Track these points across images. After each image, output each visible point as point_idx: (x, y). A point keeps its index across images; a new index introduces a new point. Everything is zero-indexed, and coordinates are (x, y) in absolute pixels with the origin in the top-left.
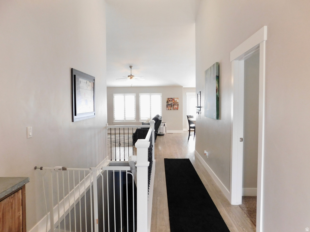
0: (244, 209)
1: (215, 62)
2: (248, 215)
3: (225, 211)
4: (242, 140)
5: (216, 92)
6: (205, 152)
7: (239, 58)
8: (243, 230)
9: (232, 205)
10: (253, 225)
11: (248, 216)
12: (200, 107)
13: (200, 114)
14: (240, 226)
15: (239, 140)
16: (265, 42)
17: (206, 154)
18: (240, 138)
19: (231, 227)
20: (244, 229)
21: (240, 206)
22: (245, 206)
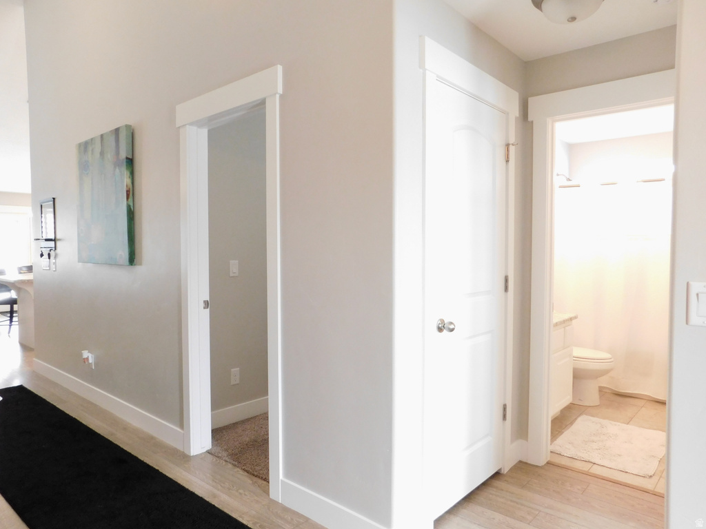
0: (220, 455)
1: (124, 124)
2: (234, 462)
3: (184, 473)
4: (207, 304)
5: (128, 198)
6: (86, 354)
7: (199, 124)
8: (240, 494)
9: (193, 456)
10: (254, 477)
11: (235, 465)
12: (55, 240)
13: (52, 258)
14: (229, 489)
15: (202, 305)
16: (278, 96)
17: (87, 359)
18: (204, 301)
19: (215, 497)
20: (241, 491)
21: (209, 452)
22: (219, 448)
